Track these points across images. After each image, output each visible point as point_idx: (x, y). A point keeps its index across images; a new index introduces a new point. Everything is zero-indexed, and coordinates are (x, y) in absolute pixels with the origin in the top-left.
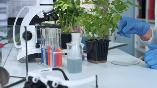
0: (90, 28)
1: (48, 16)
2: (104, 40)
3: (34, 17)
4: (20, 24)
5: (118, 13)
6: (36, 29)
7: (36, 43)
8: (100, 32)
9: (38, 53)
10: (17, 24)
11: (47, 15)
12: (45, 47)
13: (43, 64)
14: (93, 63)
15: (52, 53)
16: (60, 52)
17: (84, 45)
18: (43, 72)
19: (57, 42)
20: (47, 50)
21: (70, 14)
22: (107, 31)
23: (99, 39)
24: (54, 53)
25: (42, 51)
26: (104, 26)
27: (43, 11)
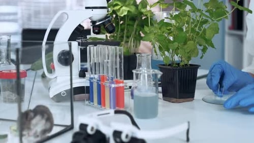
0: (167, 46)
1: (99, 26)
2: (190, 65)
3: (77, 28)
4: (54, 40)
5: (215, 22)
6: (80, 47)
7: (80, 70)
8: (185, 53)
9: (84, 87)
10: (48, 39)
11: (97, 24)
12: (96, 76)
13: (92, 103)
14: (173, 102)
15: (110, 85)
16: (121, 85)
17: (162, 73)
18: (100, 116)
19: (116, 69)
20: (100, 81)
21: (131, 23)
22: (196, 51)
23: (182, 64)
24: (113, 86)
25: (91, 83)
26: (190, 43)
27: (90, 18)
